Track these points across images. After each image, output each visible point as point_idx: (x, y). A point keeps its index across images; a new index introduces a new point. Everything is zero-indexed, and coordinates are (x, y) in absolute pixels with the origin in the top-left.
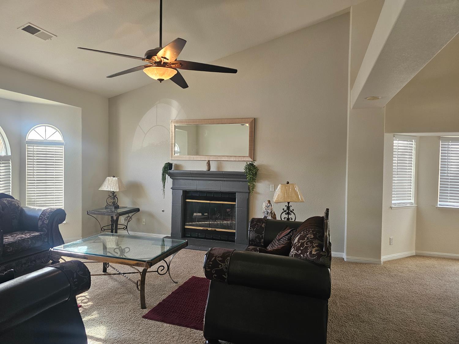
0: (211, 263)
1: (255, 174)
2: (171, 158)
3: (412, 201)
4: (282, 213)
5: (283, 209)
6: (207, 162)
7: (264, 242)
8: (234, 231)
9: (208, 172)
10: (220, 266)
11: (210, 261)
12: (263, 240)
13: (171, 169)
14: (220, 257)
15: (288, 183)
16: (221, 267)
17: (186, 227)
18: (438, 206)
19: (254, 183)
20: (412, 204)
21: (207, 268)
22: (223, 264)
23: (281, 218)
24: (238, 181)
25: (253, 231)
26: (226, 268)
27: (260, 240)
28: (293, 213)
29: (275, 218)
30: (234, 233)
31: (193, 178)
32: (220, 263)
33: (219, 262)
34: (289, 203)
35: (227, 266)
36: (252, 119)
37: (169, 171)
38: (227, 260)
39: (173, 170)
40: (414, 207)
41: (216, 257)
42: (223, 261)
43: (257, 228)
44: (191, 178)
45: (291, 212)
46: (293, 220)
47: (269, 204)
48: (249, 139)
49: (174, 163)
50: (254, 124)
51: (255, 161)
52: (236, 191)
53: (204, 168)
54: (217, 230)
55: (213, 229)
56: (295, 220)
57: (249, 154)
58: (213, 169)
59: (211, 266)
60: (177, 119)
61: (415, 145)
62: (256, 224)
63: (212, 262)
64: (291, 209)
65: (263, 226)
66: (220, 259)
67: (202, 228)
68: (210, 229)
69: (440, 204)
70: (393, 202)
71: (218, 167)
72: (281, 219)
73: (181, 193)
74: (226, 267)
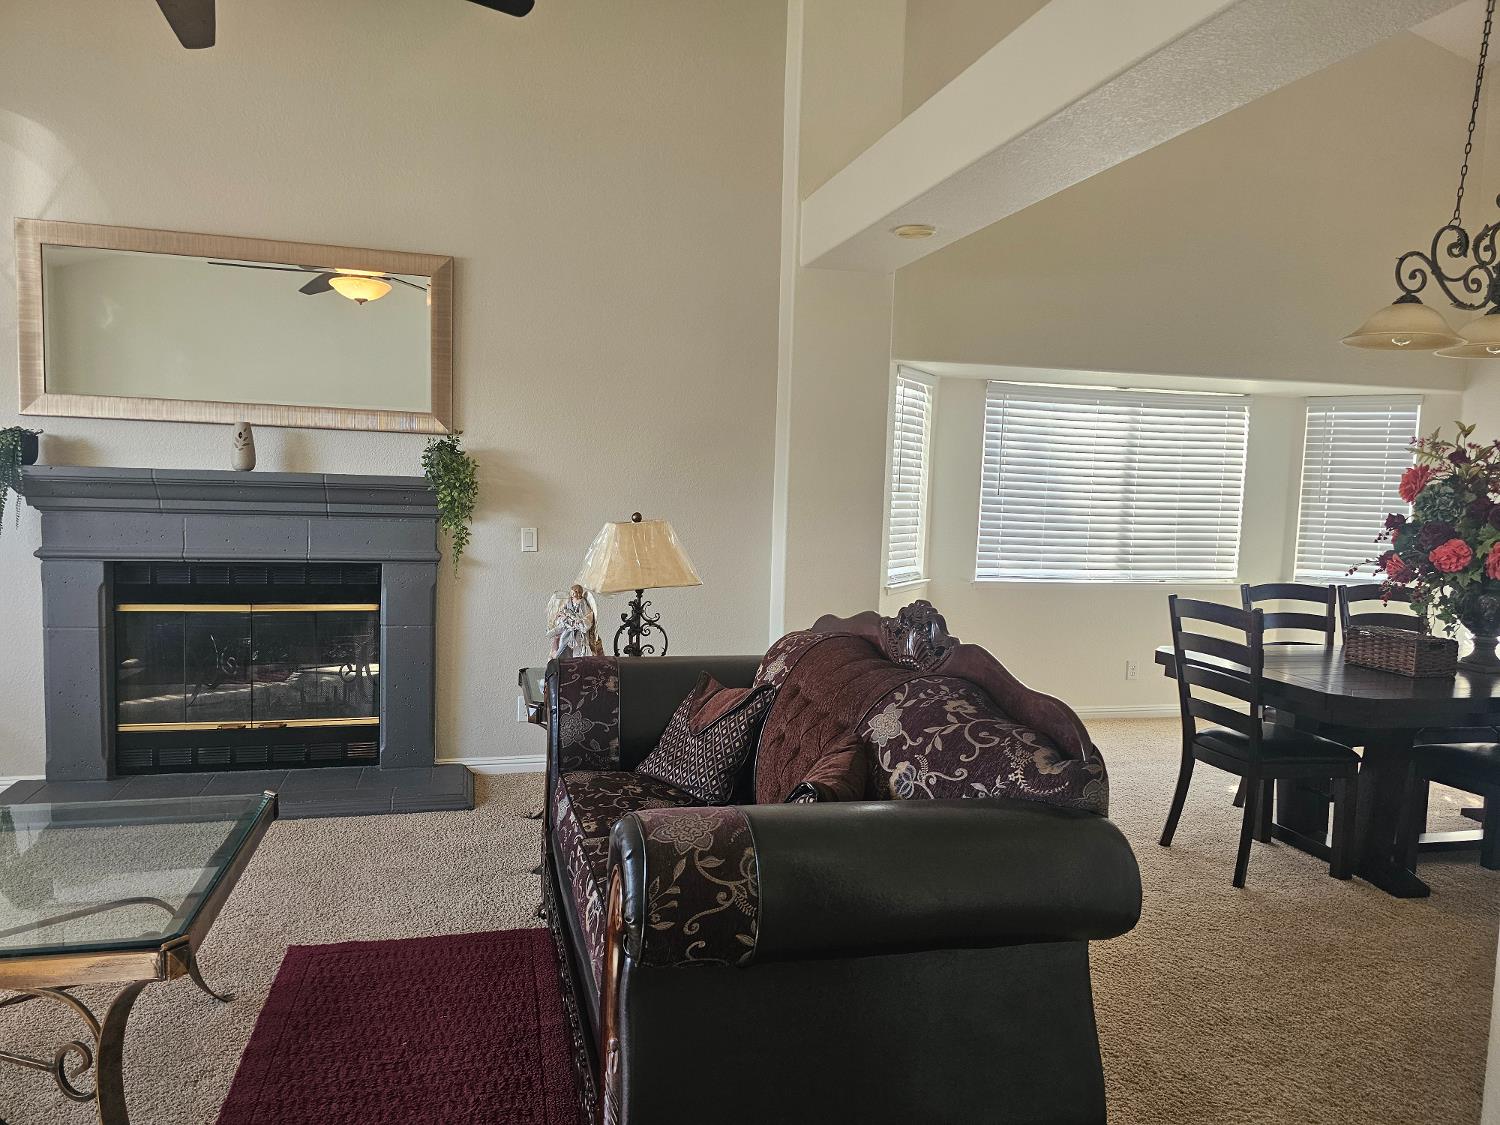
0: (676, 890)
1: (468, 487)
2: (25, 406)
3: (920, 568)
4: (619, 632)
5: (624, 616)
6: (238, 429)
7: (623, 750)
8: (375, 721)
9: (246, 477)
10: (722, 895)
11: (665, 884)
12: (616, 743)
13: (30, 458)
14: (708, 854)
15: (638, 518)
16: (727, 899)
17: (121, 729)
18: (977, 580)
19: (466, 523)
20: (916, 577)
21: (656, 917)
22: (731, 885)
23: (616, 650)
24: (389, 515)
25: (574, 711)
26: (752, 900)
27: (605, 744)
28: (659, 627)
29: (600, 651)
30: (376, 728)
31: (162, 504)
32: (717, 881)
33: (714, 879)
34: (640, 592)
35: (756, 888)
36: (442, 262)
37: (26, 467)
38: (748, 860)
39: (40, 466)
40: (923, 585)
41: (690, 855)
42: (730, 870)
43: (588, 698)
44: (154, 504)
45: (651, 623)
46: (658, 653)
47: (576, 602)
48: (433, 341)
49: (45, 429)
50: (448, 280)
51: (461, 433)
52: (383, 557)
53: (224, 459)
54: (291, 724)
55: (274, 723)
56: (664, 654)
57: (433, 404)
58: (266, 464)
59: (675, 903)
60: (50, 216)
61: (929, 401)
62: (581, 682)
63: (676, 885)
64: (649, 612)
65: (611, 685)
66: (714, 862)
67: (213, 726)
68: (256, 725)
69: (980, 572)
70: (891, 572)
71: (290, 454)
72: (617, 654)
73: (97, 574)
74: (749, 894)
